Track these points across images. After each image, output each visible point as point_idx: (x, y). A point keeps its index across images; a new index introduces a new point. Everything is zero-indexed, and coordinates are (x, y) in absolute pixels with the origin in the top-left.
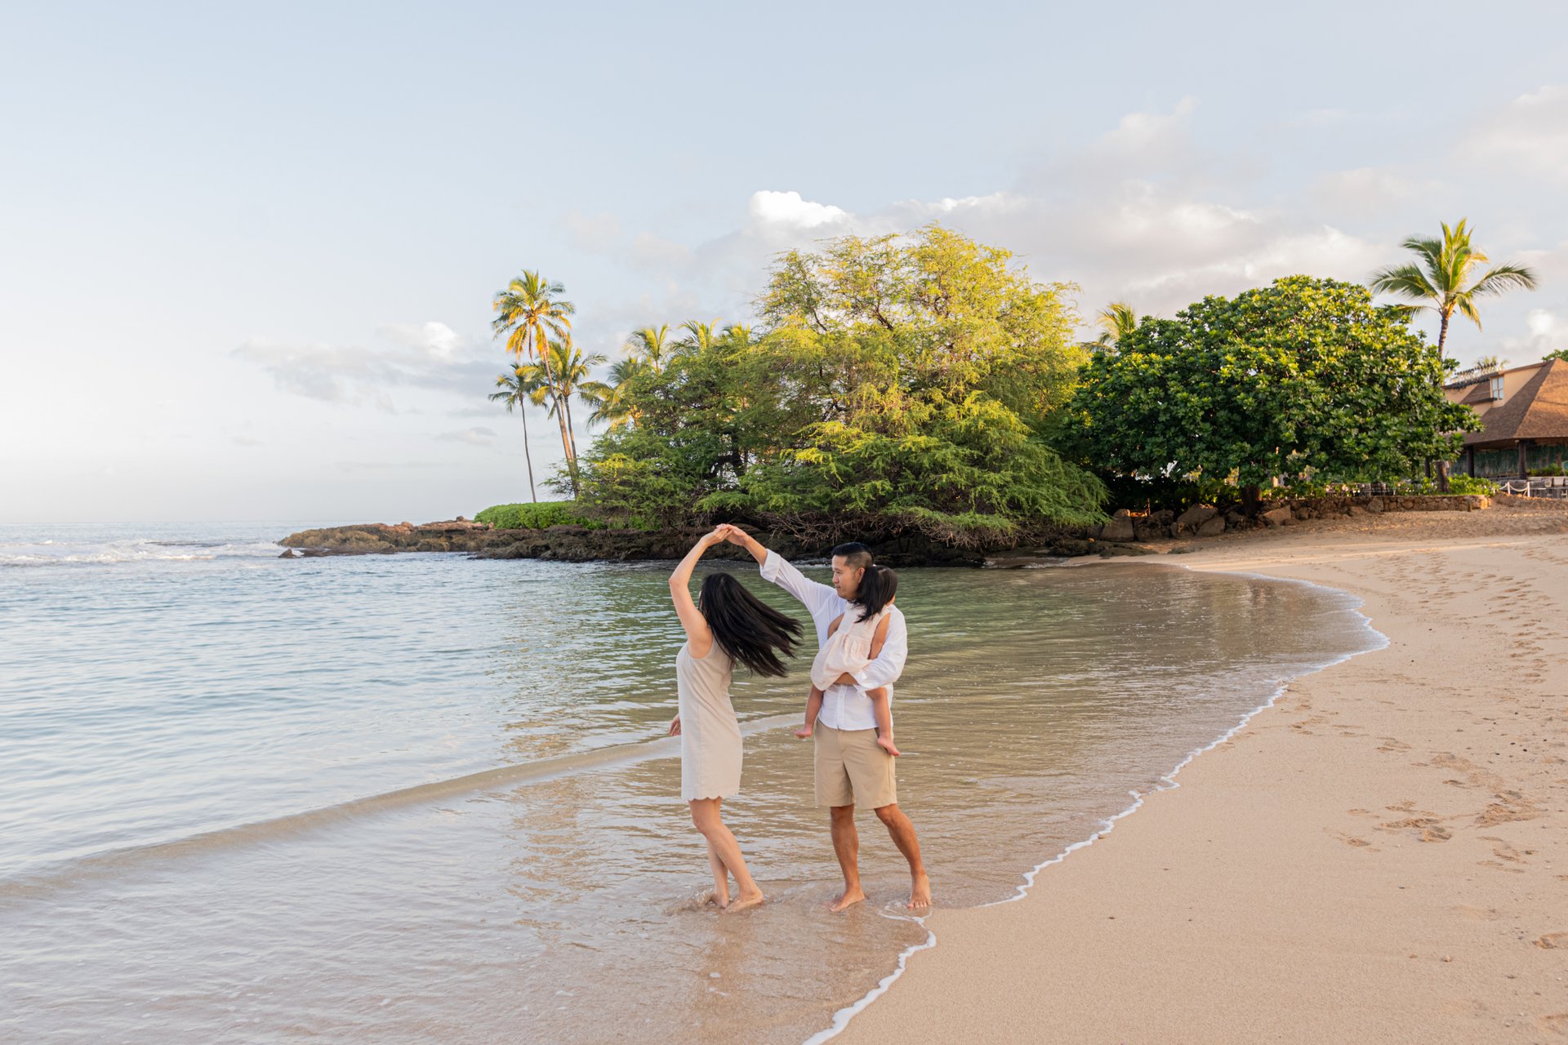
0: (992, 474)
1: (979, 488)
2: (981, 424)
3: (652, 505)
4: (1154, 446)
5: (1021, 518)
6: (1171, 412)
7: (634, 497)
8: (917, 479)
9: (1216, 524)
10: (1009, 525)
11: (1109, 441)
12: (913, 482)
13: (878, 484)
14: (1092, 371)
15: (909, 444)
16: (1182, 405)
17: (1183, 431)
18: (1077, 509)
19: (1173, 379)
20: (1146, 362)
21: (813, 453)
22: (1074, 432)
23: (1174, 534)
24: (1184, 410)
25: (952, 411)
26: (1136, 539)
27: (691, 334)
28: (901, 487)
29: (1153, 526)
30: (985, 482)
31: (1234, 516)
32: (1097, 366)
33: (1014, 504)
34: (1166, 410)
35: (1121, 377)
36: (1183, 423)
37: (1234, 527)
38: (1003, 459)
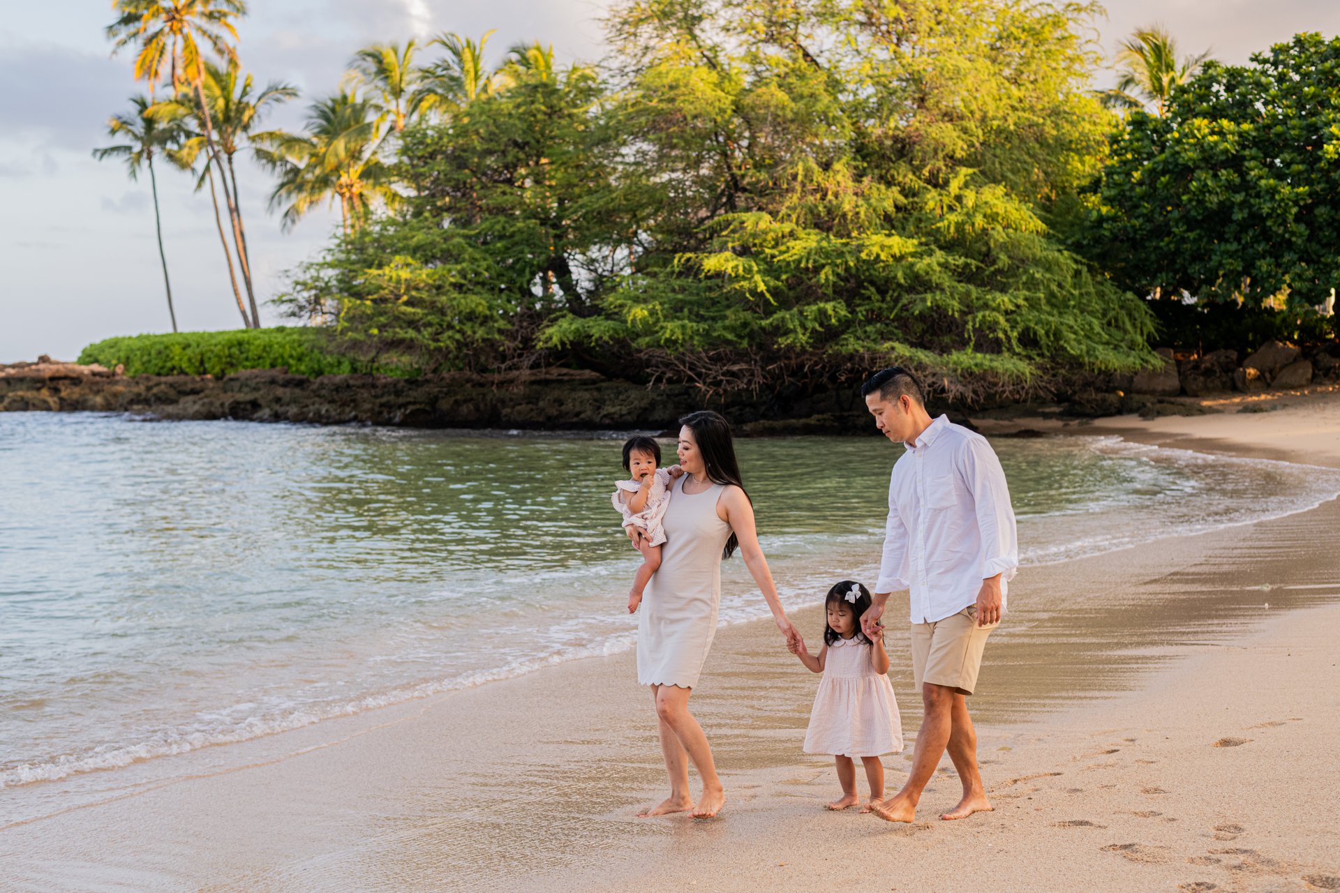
0: (998, 294)
1: (980, 315)
2: (979, 221)
3: (458, 336)
4: (1224, 254)
5: (1038, 359)
6: (1251, 206)
7: (430, 324)
8: (883, 301)
9: (1300, 371)
10: (1026, 368)
11: (1156, 248)
12: (877, 304)
13: (829, 307)
14: (1131, 141)
15: (876, 250)
16: (1267, 198)
17: (1266, 235)
18: (1116, 348)
19: (1253, 158)
20: (1213, 133)
21: (727, 260)
22: (1107, 233)
23: (1239, 385)
24: (1269, 205)
25: (932, 199)
26: (1183, 392)
27: (449, 56)
28: (861, 312)
29: (1208, 373)
30: (986, 306)
31: (1325, 359)
32: (1138, 135)
33: (1028, 339)
34: (1243, 204)
35: (1178, 153)
36: (1269, 223)
37: (1326, 375)
38: (1012, 272)
